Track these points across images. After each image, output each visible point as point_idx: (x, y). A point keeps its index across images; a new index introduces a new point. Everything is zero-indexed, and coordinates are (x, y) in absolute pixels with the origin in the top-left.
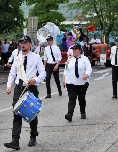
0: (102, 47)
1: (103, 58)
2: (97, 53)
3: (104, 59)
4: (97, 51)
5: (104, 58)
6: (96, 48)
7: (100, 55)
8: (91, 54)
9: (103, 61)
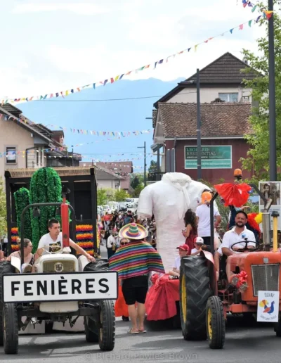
0: (266, 260)
1: (269, 306)
2: (245, 286)
3: (271, 310)
4: (243, 276)
5: (273, 303)
6: (243, 265)
7: (257, 294)
8: (223, 287)
9: (267, 315)
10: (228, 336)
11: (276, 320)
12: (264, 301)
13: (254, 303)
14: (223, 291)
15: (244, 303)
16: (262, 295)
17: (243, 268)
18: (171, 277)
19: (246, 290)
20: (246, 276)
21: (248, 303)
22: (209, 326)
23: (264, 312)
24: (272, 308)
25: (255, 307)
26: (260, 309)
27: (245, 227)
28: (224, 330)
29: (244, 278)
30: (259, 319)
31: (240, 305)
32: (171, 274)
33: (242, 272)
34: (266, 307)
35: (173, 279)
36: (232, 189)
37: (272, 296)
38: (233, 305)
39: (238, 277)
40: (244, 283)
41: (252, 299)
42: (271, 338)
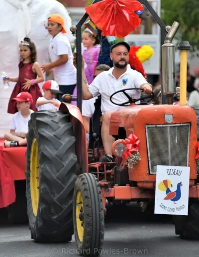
0: (169, 118)
1: (173, 189)
2: (137, 157)
3: (176, 196)
4: (133, 142)
5: (179, 185)
6: (132, 126)
7: (154, 170)
8: (97, 160)
9: (170, 203)
10: (110, 235)
11: (185, 212)
12: (165, 182)
13: (149, 185)
14: (96, 165)
15: (134, 184)
16: (162, 172)
17: (132, 130)
18: (8, 143)
19: (137, 164)
20: (137, 143)
21: (139, 185)
22: (79, 222)
23: (166, 199)
24: (178, 193)
25: (152, 191)
26: (160, 195)
27: (129, 66)
28: (103, 223)
29: (135, 146)
30: (158, 210)
31: (127, 187)
32: (7, 138)
33: (130, 137)
34: (168, 191)
35: (11, 146)
36: (113, 9)
37: (178, 173)
38: (117, 187)
39: (125, 144)
40: (133, 153)
41: (147, 178)
42: (169, 240)
